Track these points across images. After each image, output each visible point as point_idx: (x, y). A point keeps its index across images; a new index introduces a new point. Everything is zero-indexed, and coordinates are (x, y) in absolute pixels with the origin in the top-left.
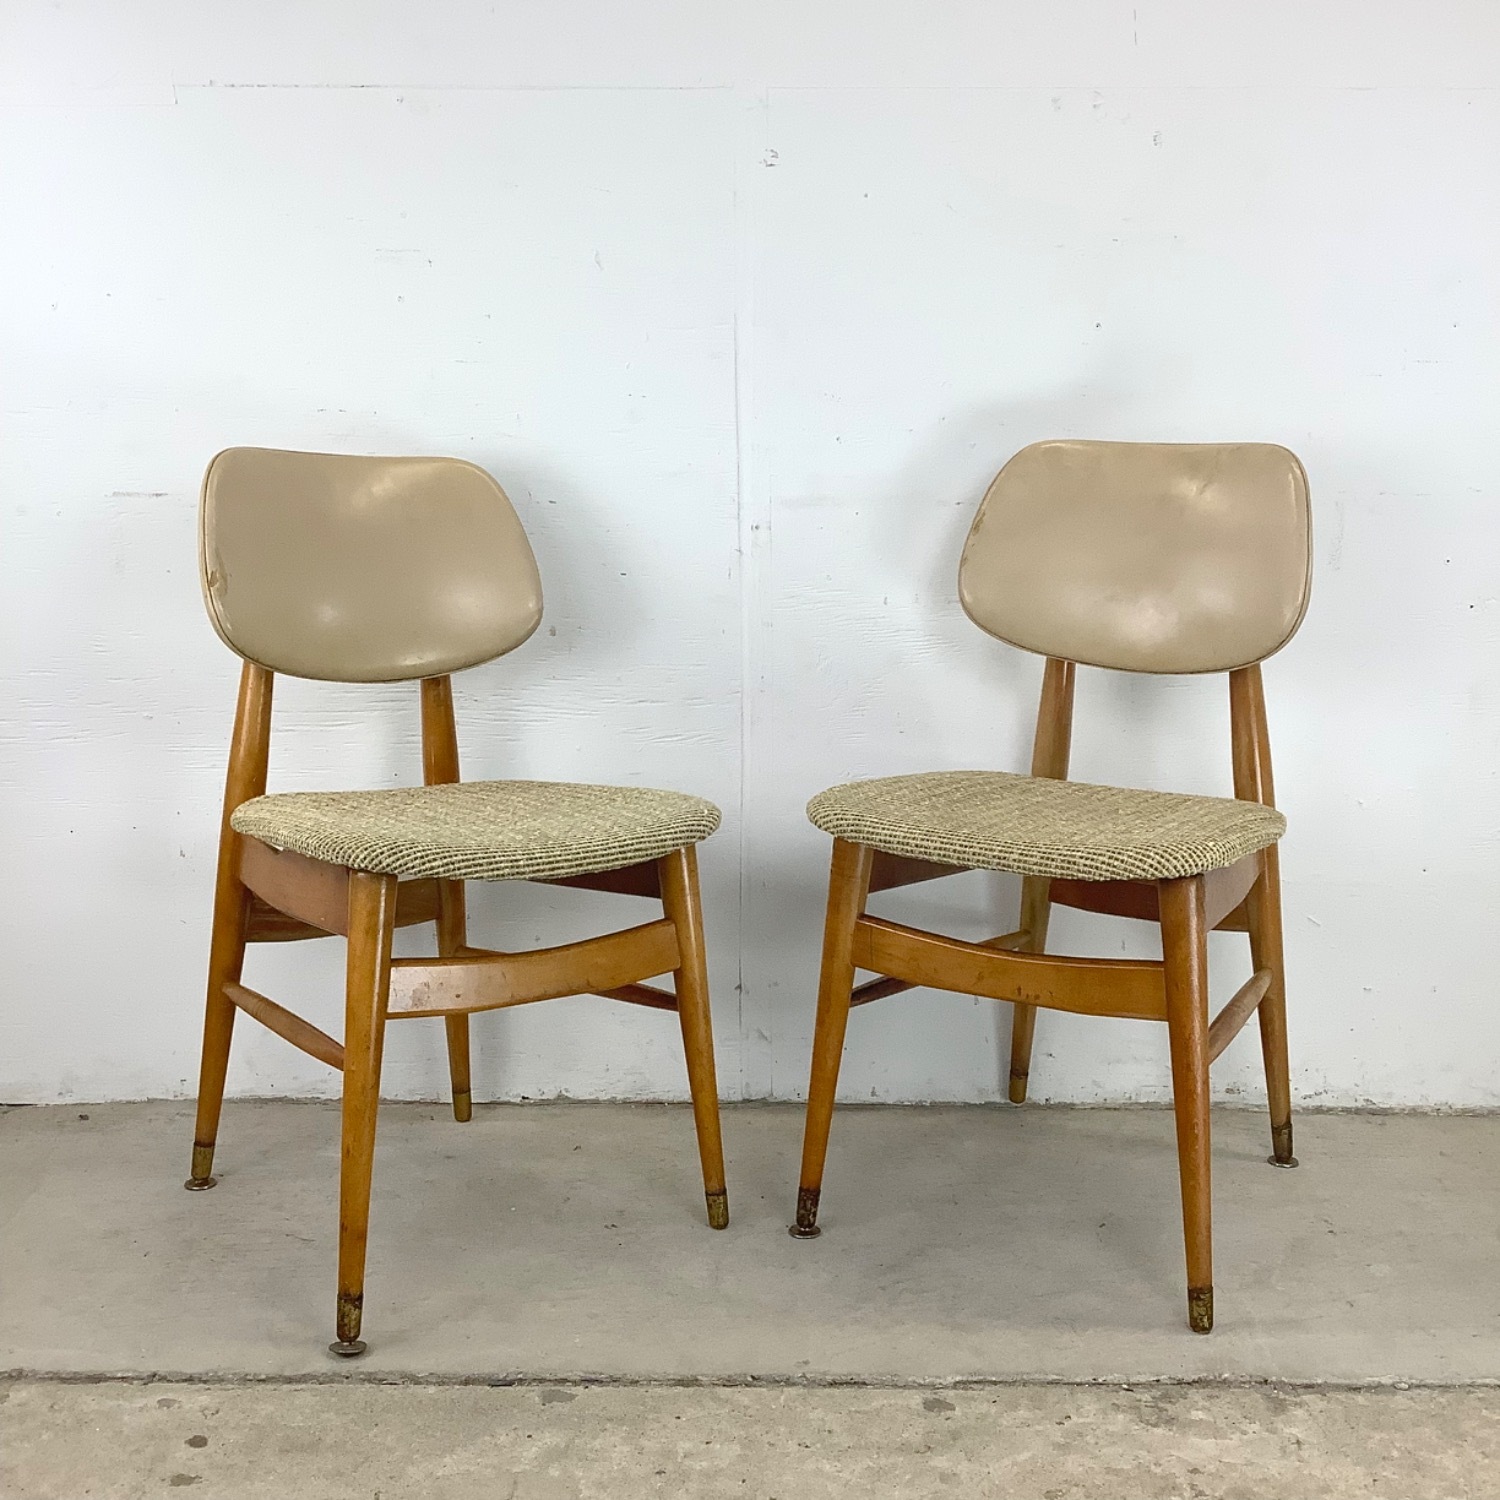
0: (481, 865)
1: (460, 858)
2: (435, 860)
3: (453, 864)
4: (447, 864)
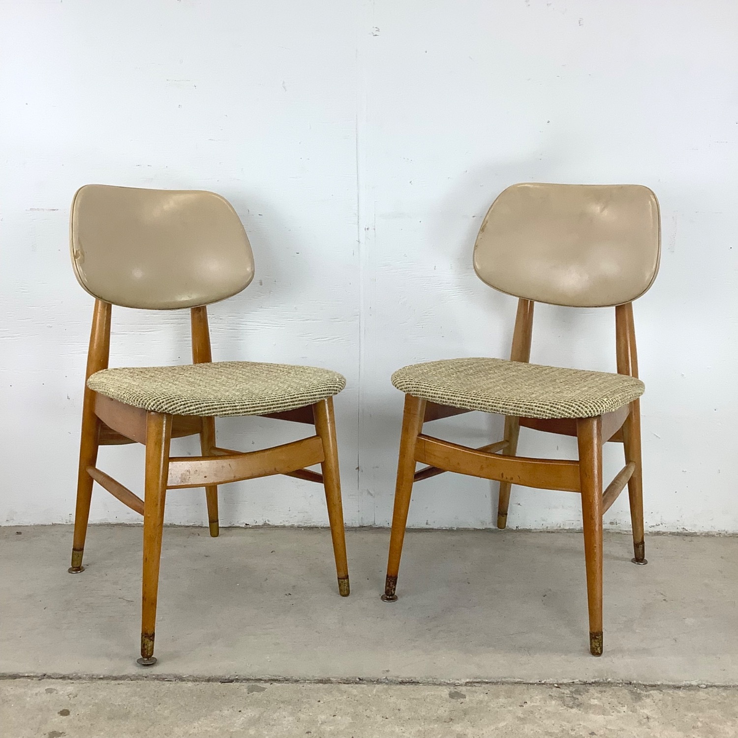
0: (216, 409)
1: (205, 405)
2: (191, 406)
3: (201, 408)
4: (198, 408)
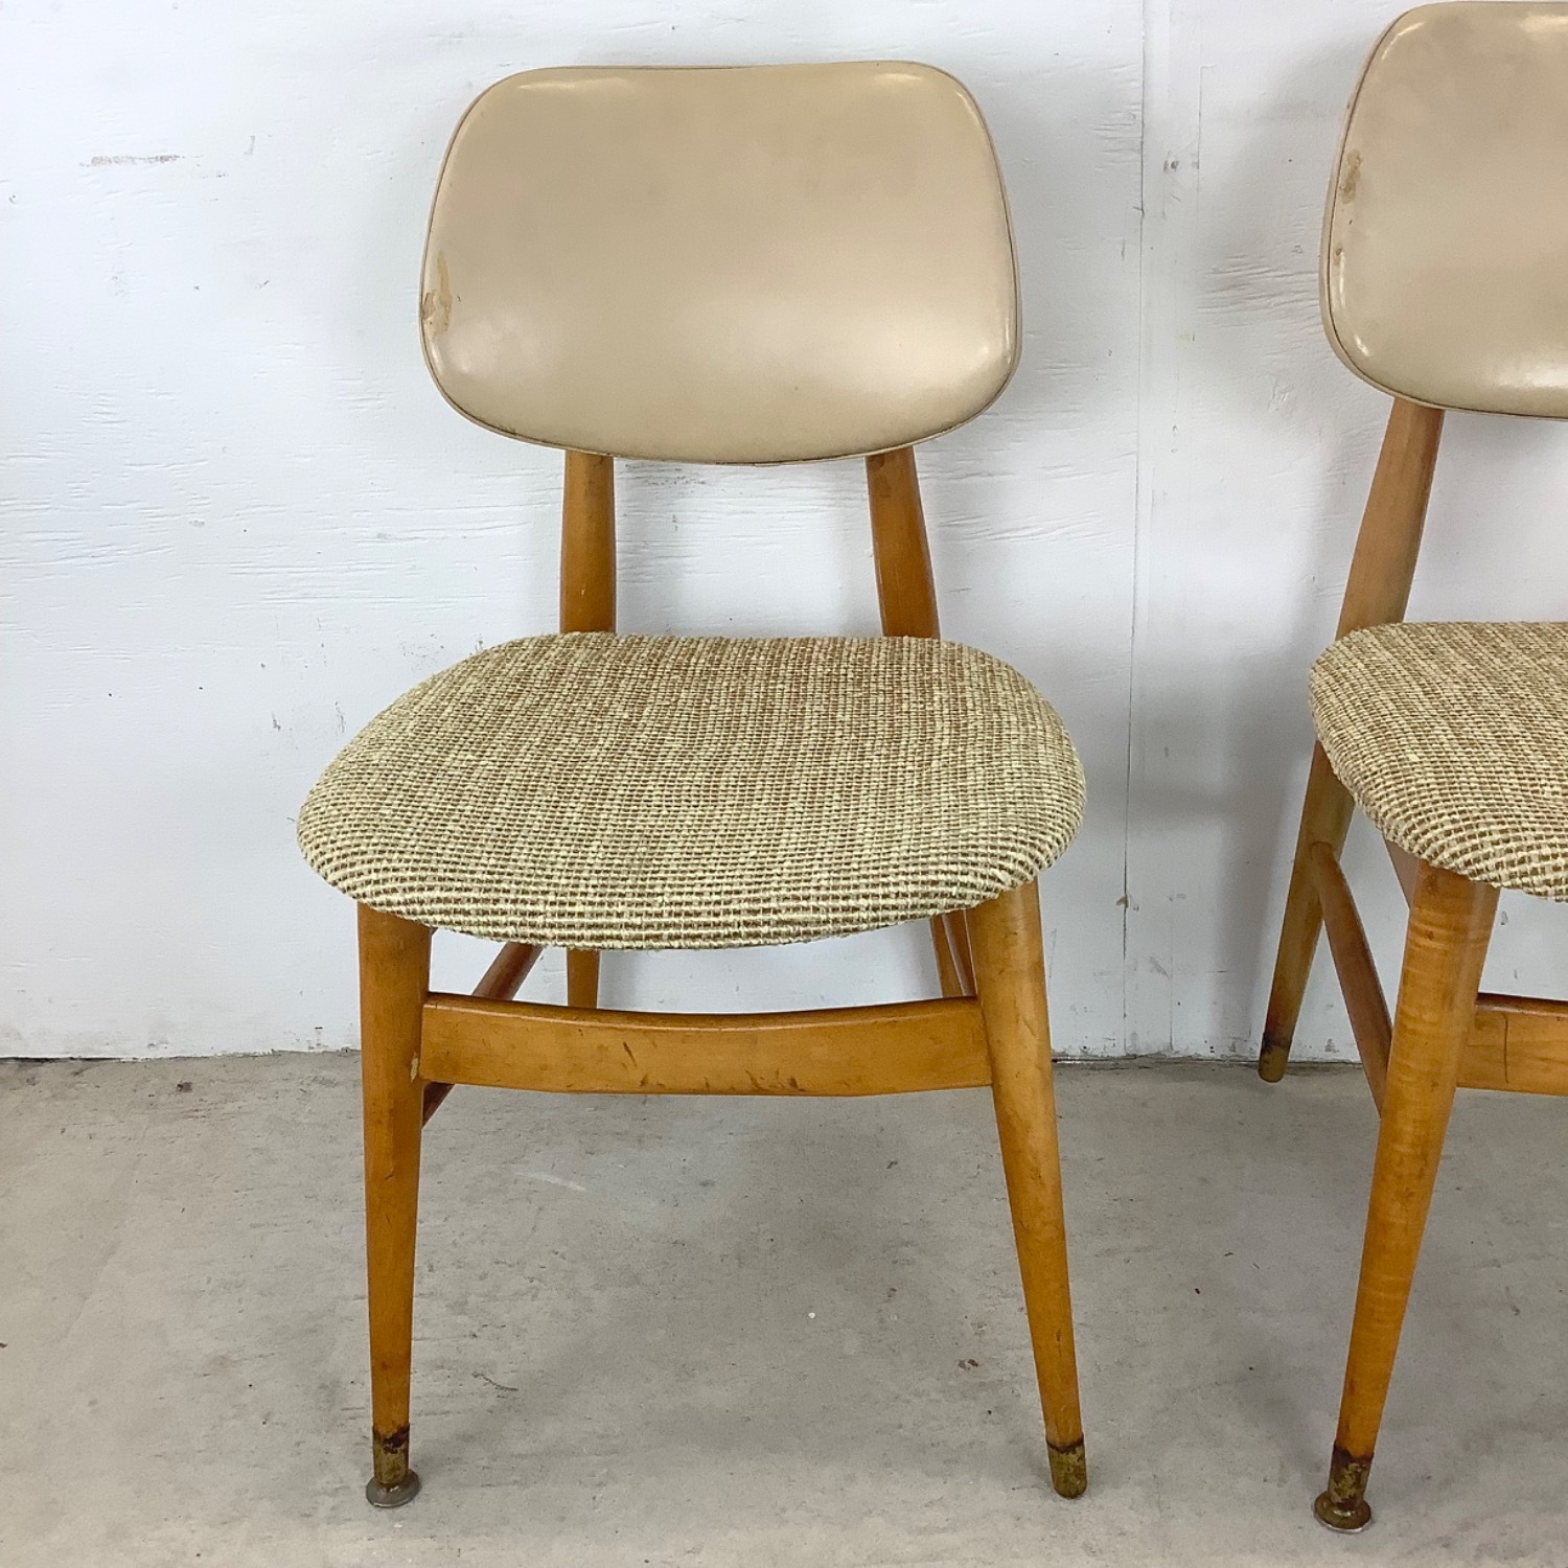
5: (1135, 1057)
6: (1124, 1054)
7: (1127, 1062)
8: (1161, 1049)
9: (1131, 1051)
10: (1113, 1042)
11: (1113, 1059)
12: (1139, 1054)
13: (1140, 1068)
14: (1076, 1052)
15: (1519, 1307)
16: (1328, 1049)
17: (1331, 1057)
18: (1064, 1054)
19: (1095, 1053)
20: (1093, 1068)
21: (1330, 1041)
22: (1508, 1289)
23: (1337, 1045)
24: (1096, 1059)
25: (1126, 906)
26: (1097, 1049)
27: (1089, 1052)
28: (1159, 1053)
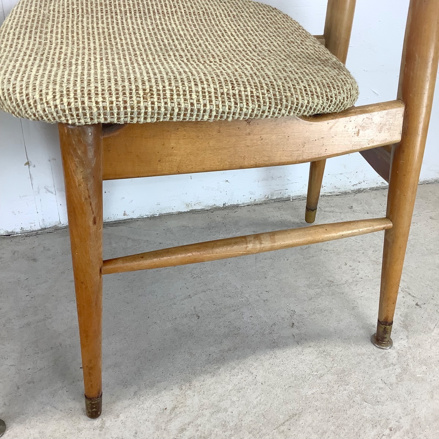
5: (45, 229)
6: (40, 228)
7: (42, 231)
8: (56, 224)
9: (43, 227)
10: (34, 224)
11: (36, 231)
12: (47, 227)
13: (47, 233)
14: (18, 230)
15: (199, 315)
16: (125, 215)
17: (126, 217)
18: (13, 232)
19: (27, 230)
20: (26, 236)
21: (125, 211)
22: (194, 307)
23: (127, 213)
24: (28, 232)
25: (29, 166)
26: (28, 228)
27: (24, 230)
28: (56, 226)
